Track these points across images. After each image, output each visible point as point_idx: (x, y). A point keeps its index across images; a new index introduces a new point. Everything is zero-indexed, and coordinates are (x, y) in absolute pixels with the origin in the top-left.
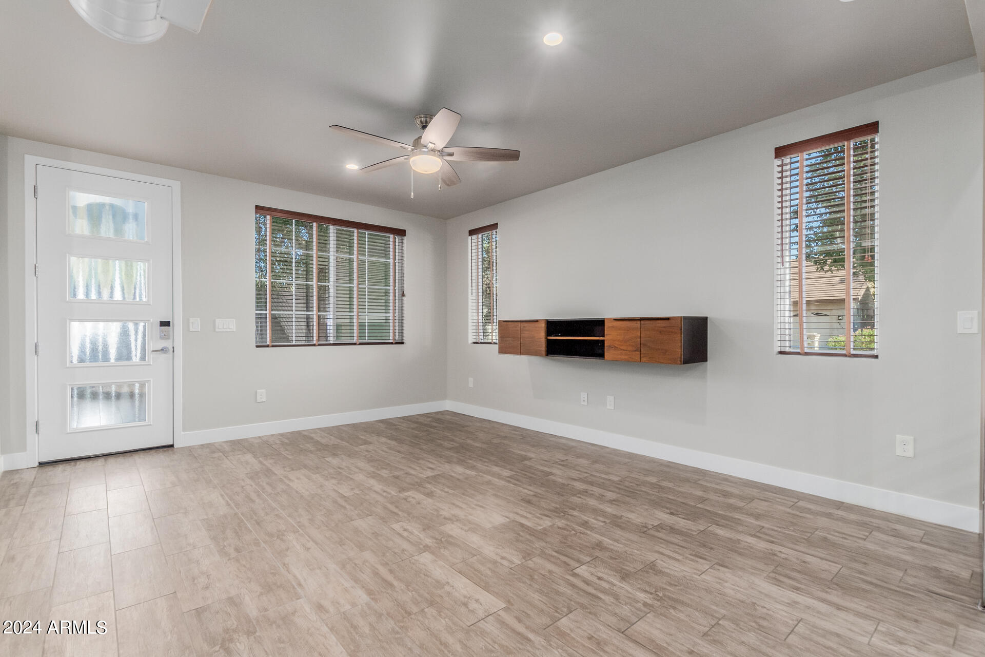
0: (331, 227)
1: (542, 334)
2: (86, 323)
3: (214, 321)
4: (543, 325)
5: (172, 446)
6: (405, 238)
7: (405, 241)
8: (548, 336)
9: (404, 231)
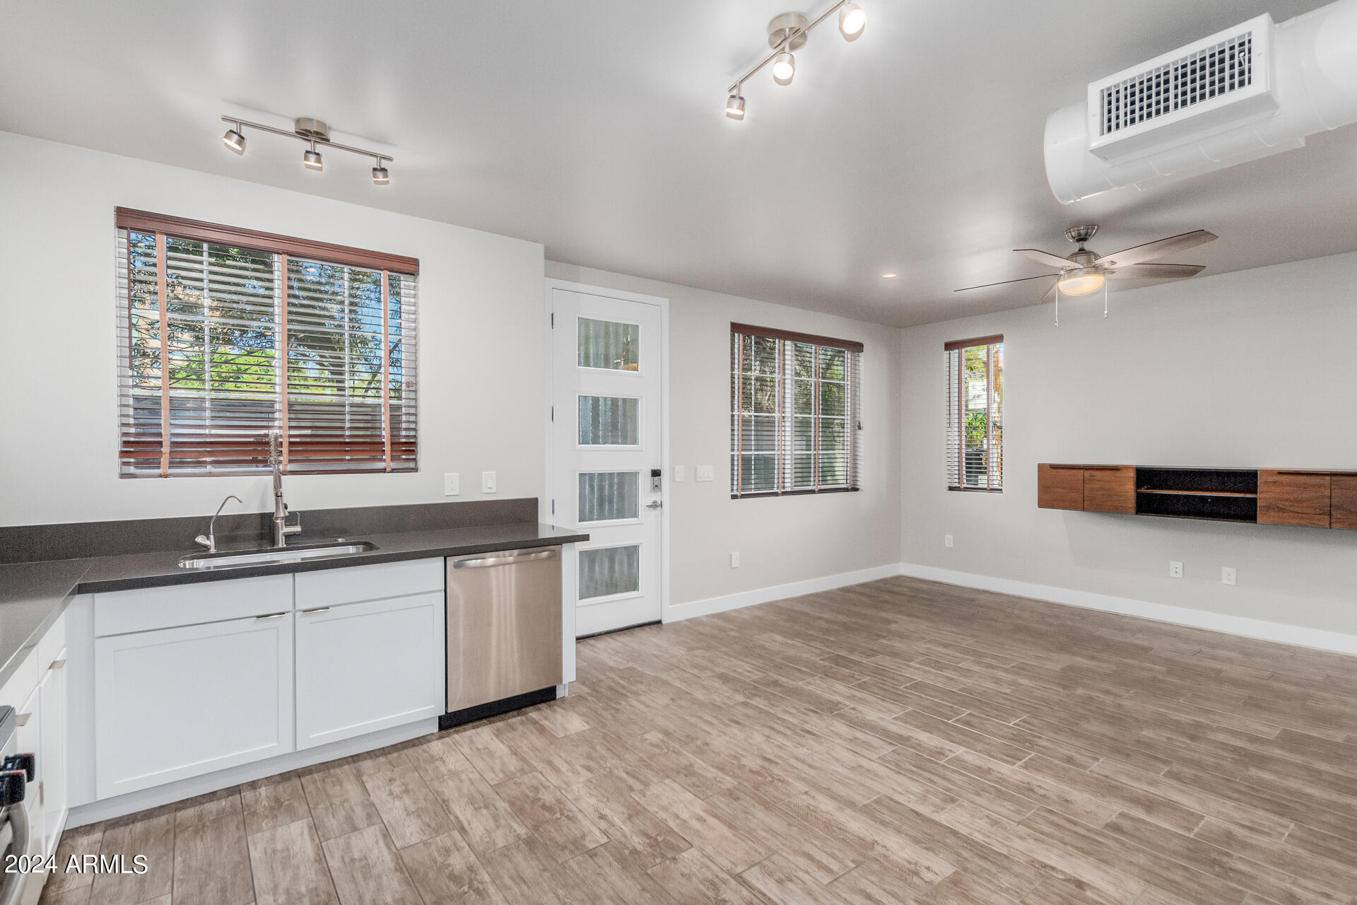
0: (788, 343)
1: (1130, 488)
3: (696, 469)
4: (1132, 474)
5: (660, 622)
8: (1138, 489)
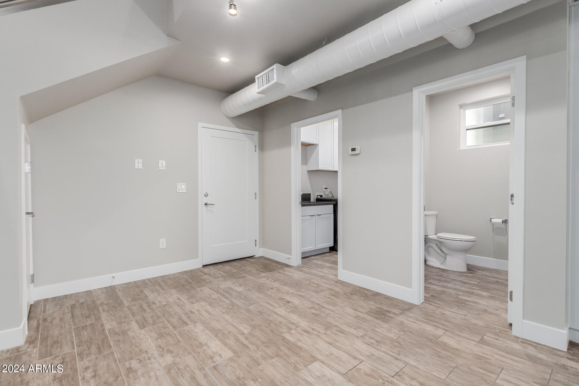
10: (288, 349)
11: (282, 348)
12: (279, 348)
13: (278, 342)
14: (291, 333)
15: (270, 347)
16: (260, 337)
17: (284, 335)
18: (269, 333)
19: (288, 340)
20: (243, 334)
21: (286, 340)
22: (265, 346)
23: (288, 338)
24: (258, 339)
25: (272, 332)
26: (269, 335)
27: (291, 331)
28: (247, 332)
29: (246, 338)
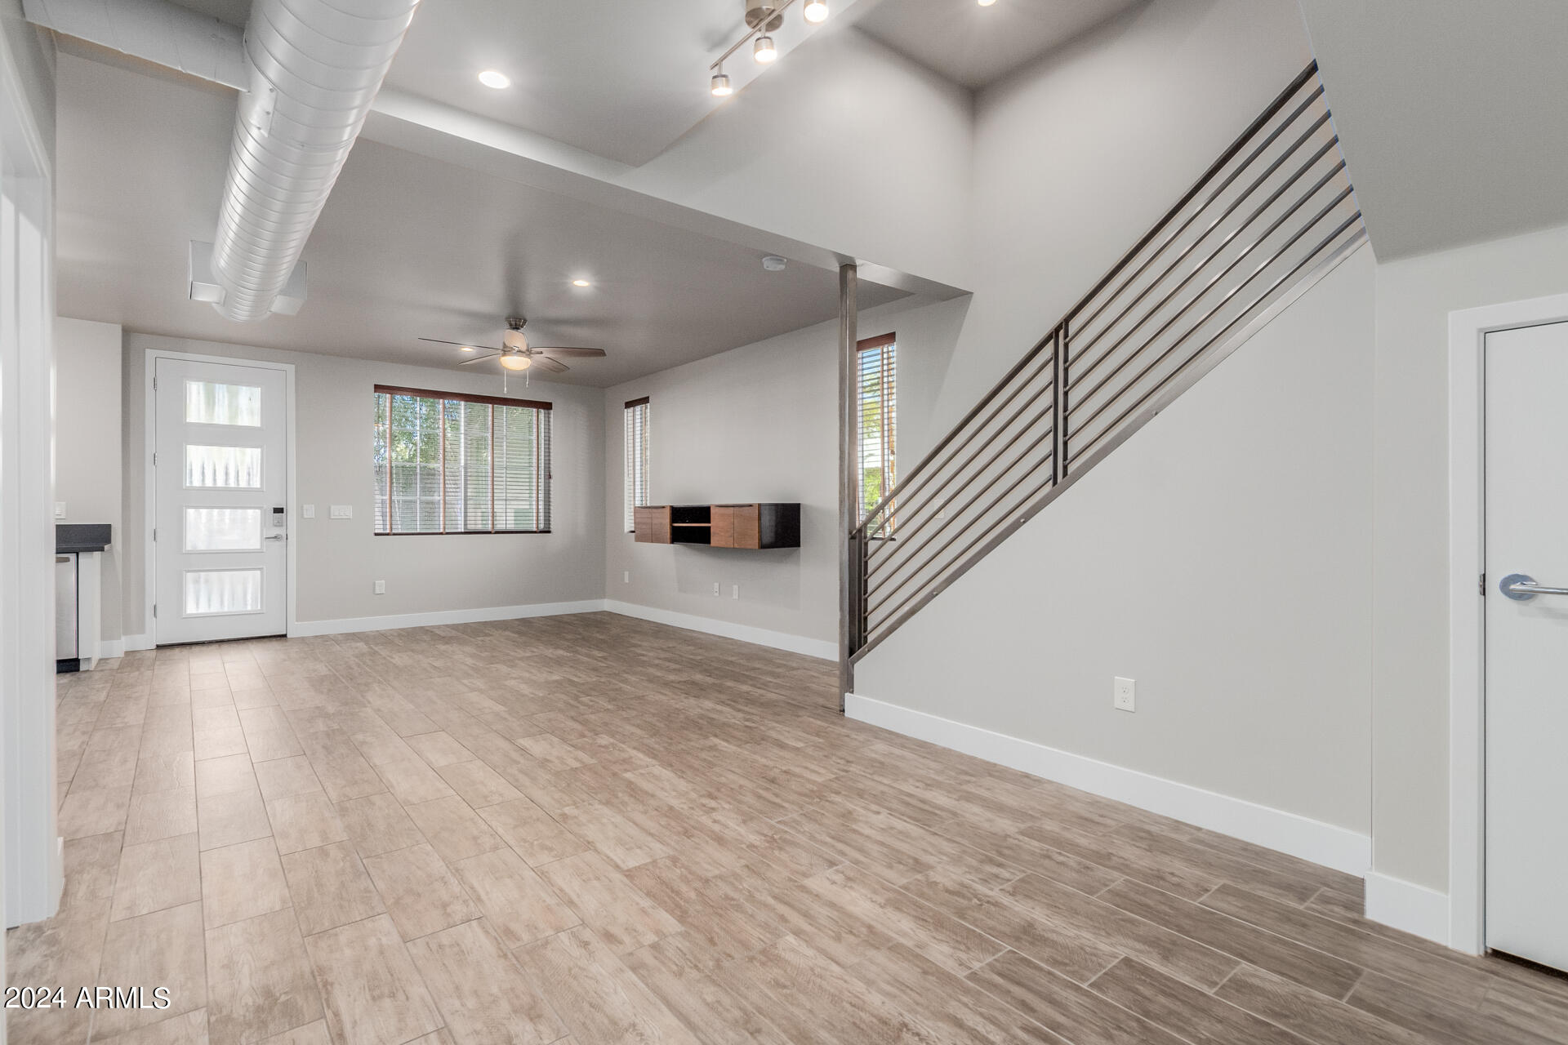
1: (667, 521)
2: (201, 510)
3: (330, 508)
4: (667, 512)
5: (285, 636)
6: (552, 411)
7: (552, 416)
8: (671, 523)
9: (550, 404)
10: (678, 893)
11: (693, 895)
12: (700, 894)
13: (699, 908)
14: (658, 932)
15: (721, 897)
16: (746, 923)
17: (679, 928)
18: (722, 933)
19: (671, 913)
20: (798, 933)
21: (679, 913)
22: (733, 899)
23: (670, 917)
24: (751, 916)
25: (712, 938)
26: (722, 928)
27: (657, 939)
28: (787, 938)
29: (783, 918)
